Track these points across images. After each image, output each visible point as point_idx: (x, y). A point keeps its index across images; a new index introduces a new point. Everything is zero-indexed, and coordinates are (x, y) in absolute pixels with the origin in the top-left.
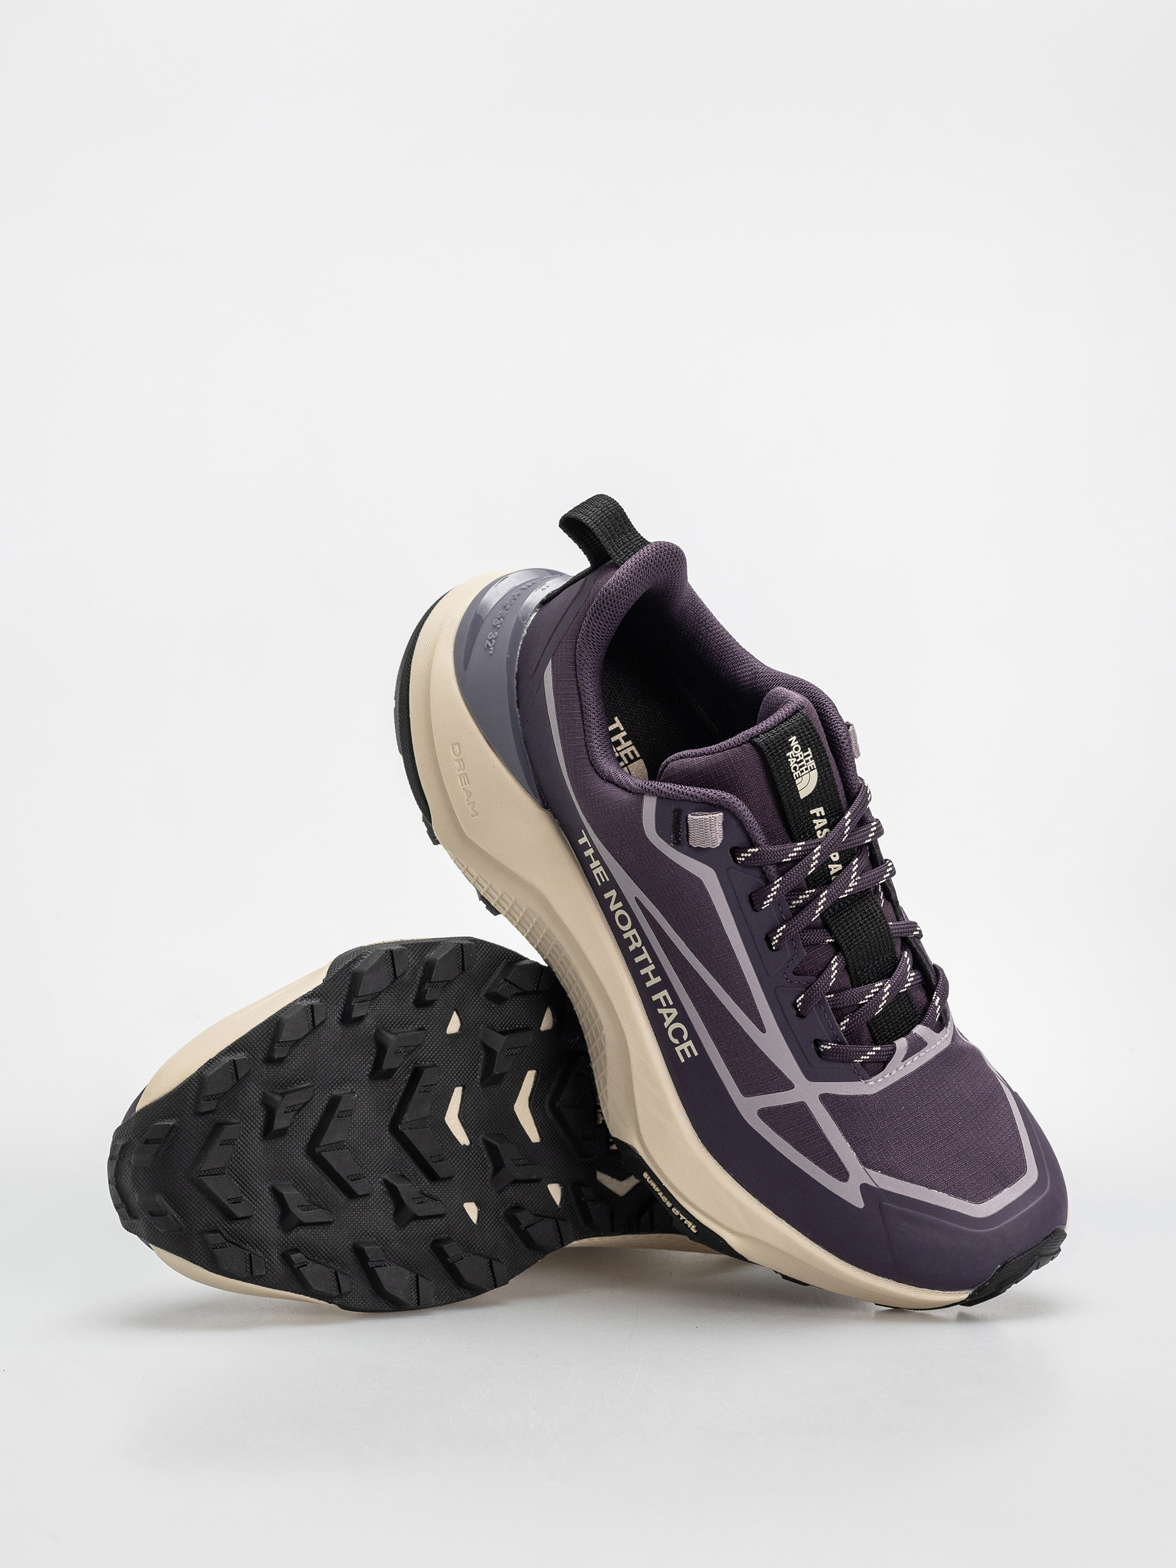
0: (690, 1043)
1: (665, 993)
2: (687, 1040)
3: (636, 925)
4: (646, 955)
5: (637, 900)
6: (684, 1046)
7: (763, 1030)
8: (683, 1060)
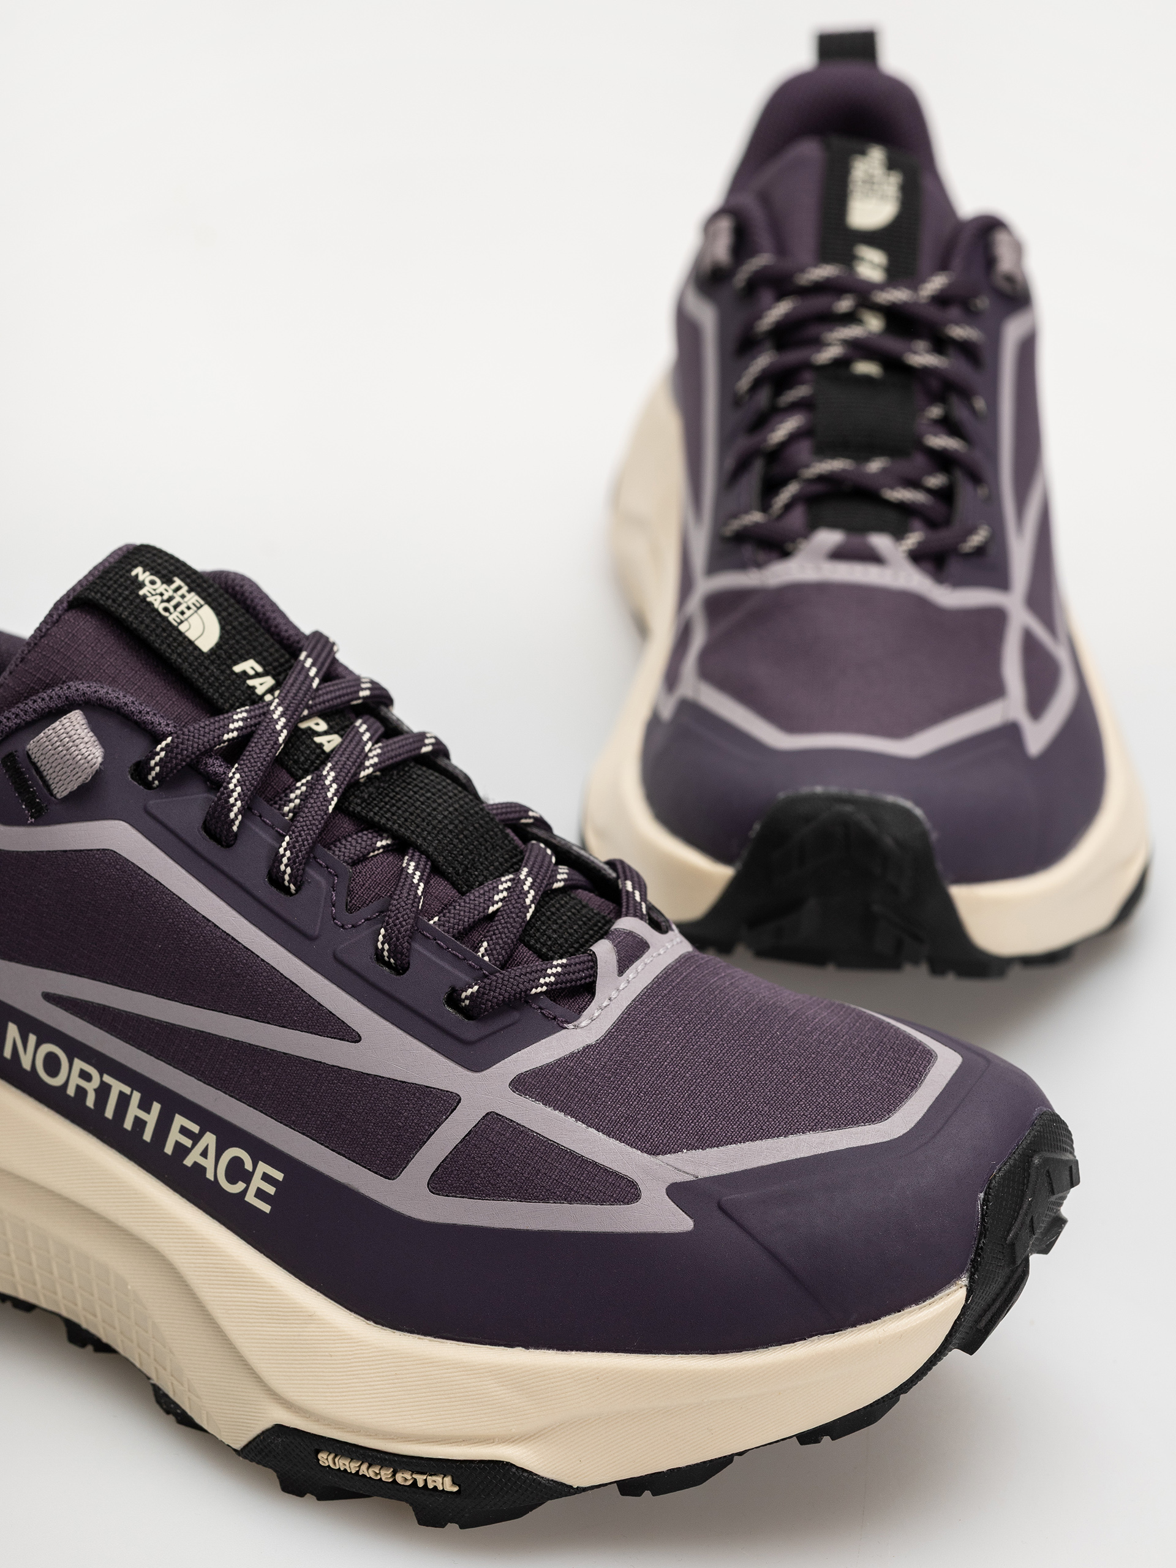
0: (263, 1167)
1: (179, 1121)
2: (255, 1166)
3: (75, 1049)
4: (118, 1087)
5: (48, 997)
6: (257, 1182)
7: (355, 1038)
8: (266, 1208)
